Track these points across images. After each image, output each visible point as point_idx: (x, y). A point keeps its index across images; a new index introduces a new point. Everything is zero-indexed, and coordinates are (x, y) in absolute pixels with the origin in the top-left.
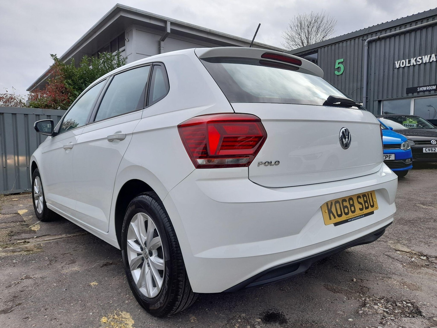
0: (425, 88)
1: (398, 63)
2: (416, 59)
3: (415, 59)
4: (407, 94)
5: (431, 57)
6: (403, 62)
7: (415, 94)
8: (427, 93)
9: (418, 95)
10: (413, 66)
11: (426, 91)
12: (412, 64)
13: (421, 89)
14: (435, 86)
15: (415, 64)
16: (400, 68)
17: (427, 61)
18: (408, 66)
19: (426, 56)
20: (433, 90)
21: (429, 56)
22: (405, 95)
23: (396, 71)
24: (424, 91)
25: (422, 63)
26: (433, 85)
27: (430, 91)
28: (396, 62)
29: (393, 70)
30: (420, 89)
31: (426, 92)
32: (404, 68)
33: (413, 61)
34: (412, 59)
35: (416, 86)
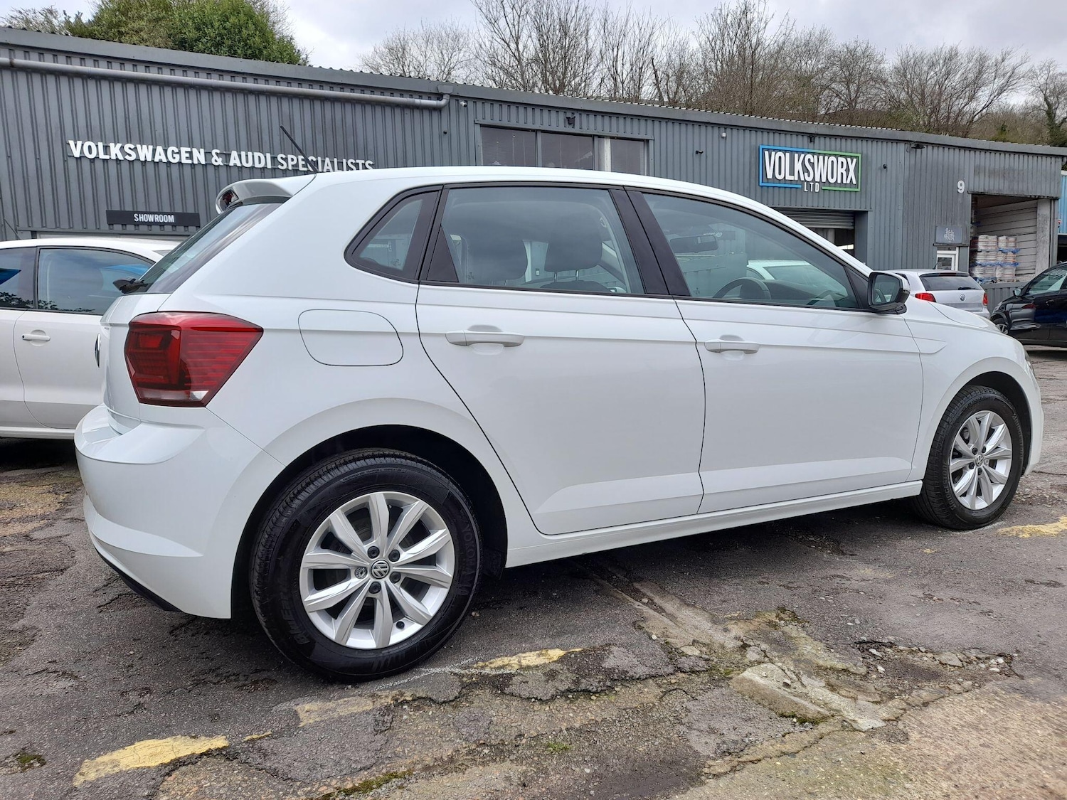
0: (150, 218)
1: (76, 145)
2: (122, 147)
3: (119, 145)
4: (110, 224)
5: (154, 151)
6: (90, 147)
7: (130, 228)
8: (156, 229)
9: (123, 229)
10: (115, 162)
11: (155, 223)
12: (114, 157)
13: (143, 218)
14: (173, 216)
15: (121, 157)
16: (82, 158)
17: (149, 159)
18: (104, 160)
19: (145, 147)
20: (169, 224)
21: (151, 147)
22: (105, 226)
23: (72, 163)
24: (149, 224)
25: (138, 159)
26: (168, 214)
27: (162, 225)
28: (72, 143)
29: (64, 161)
30: (140, 218)
31: (153, 226)
32: (92, 160)
33: (115, 150)
34: (112, 145)
35: (129, 208)
